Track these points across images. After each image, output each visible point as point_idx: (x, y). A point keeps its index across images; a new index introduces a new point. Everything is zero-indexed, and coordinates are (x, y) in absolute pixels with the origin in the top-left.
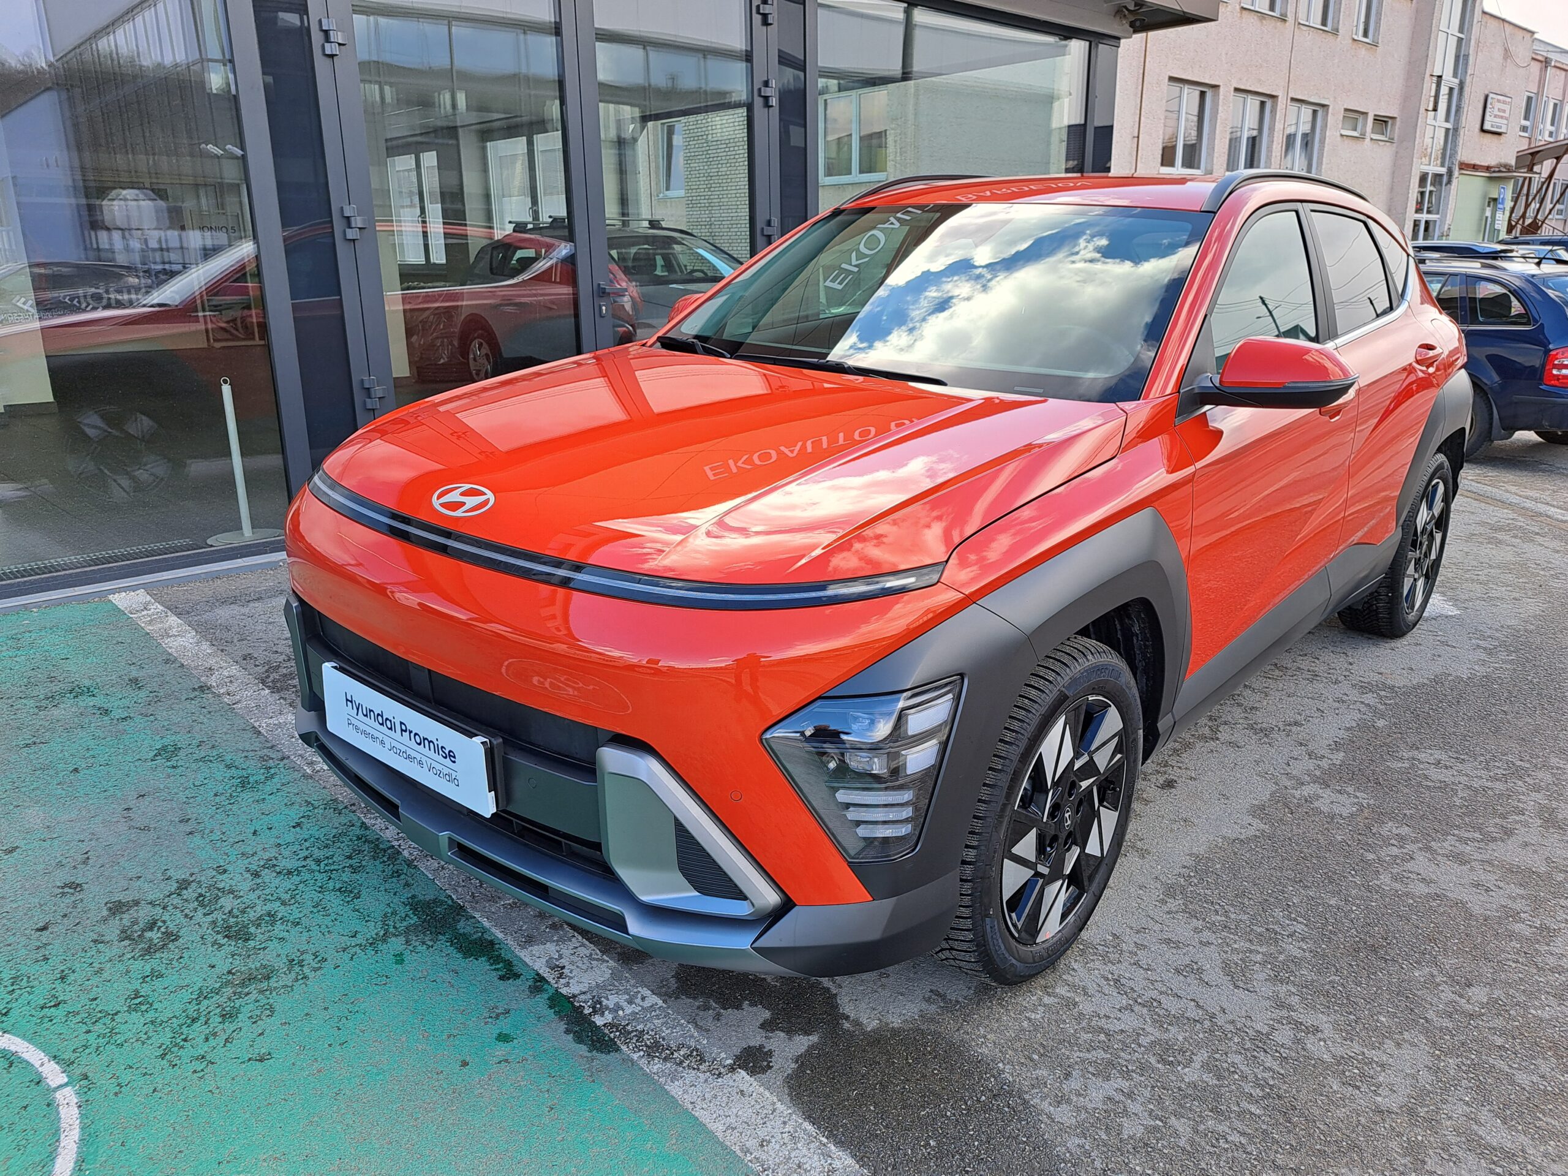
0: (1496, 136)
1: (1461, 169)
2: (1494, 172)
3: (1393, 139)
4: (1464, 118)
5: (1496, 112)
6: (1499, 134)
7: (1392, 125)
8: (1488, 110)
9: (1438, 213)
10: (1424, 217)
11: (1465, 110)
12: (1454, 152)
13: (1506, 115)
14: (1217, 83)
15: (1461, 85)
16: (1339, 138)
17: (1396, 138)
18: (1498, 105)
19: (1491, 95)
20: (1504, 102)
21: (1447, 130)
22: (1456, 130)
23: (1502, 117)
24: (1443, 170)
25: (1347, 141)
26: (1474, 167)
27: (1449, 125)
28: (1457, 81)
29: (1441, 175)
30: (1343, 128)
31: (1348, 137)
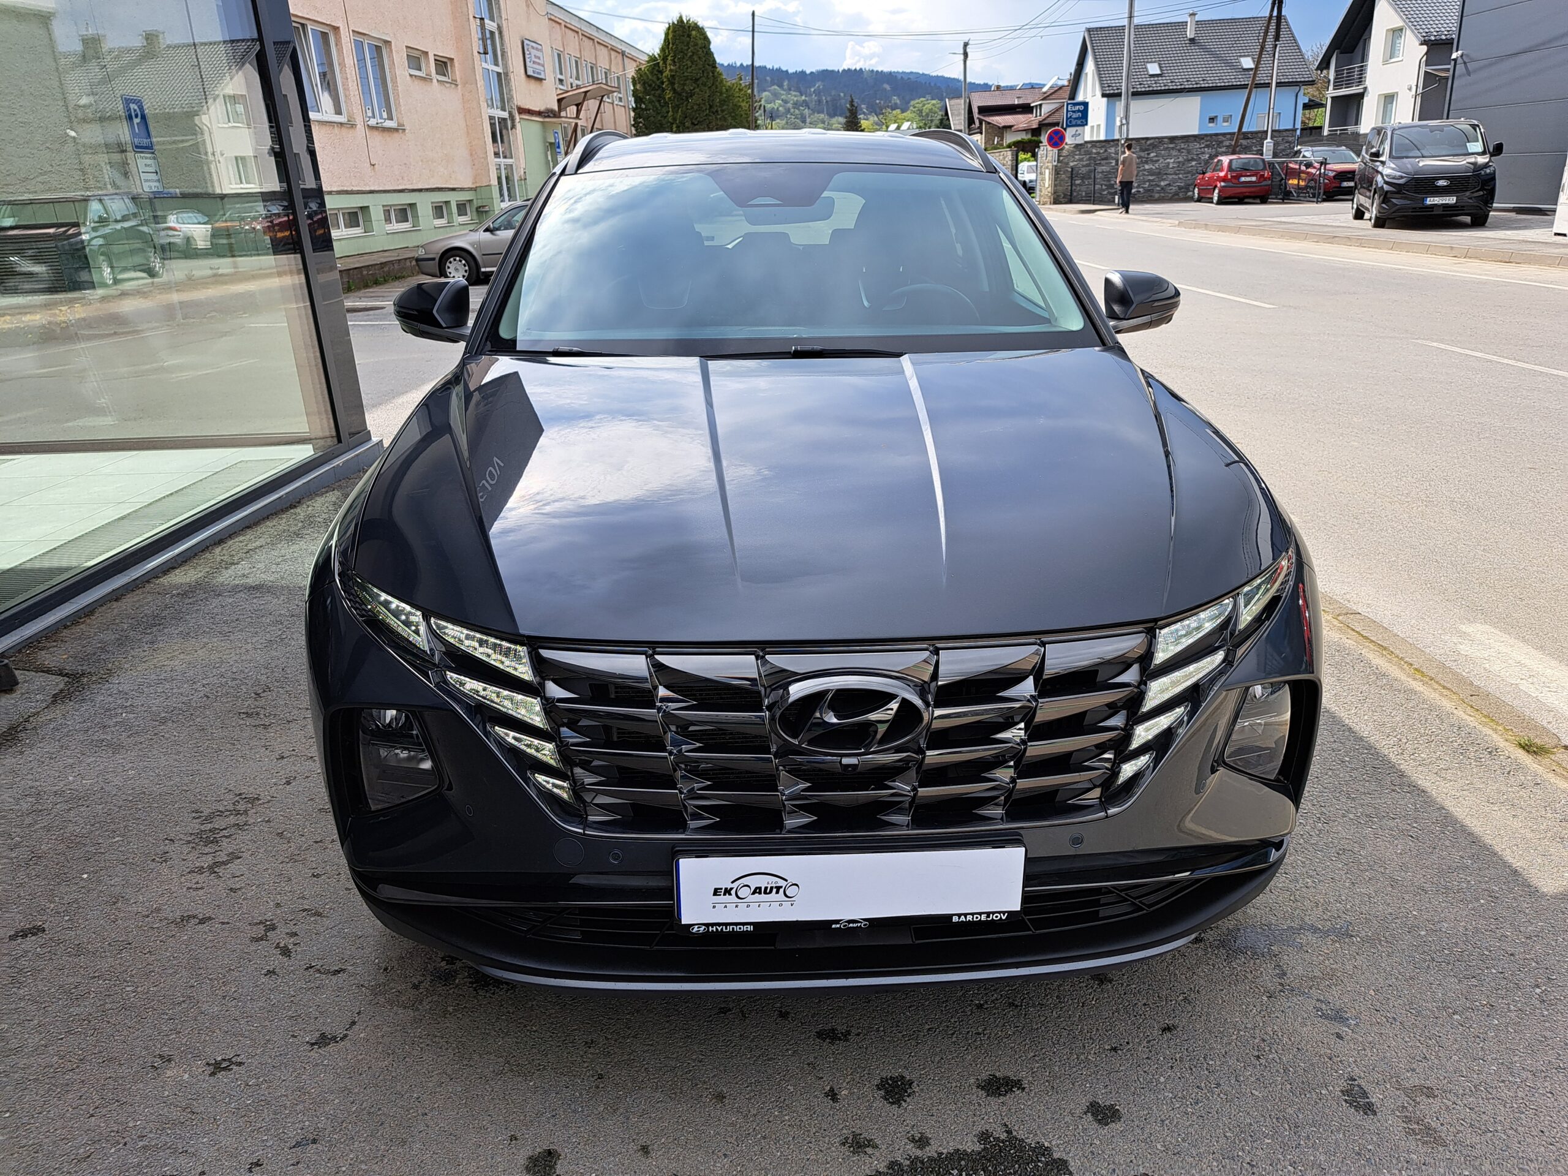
0: (538, 83)
1: (520, 113)
2: (545, 117)
3: (456, 81)
4: (510, 62)
5: (534, 59)
6: (540, 80)
7: (451, 66)
8: (527, 56)
9: (512, 158)
10: (502, 160)
11: (509, 54)
12: (510, 99)
13: (541, 62)
15: (499, 28)
16: (408, 77)
17: (458, 80)
18: (534, 52)
19: (526, 42)
20: (537, 49)
21: (499, 74)
22: (506, 74)
23: (539, 64)
24: (505, 115)
25: (416, 82)
26: (529, 112)
27: (499, 70)
28: (495, 25)
29: (505, 120)
30: (409, 67)
31: (416, 77)
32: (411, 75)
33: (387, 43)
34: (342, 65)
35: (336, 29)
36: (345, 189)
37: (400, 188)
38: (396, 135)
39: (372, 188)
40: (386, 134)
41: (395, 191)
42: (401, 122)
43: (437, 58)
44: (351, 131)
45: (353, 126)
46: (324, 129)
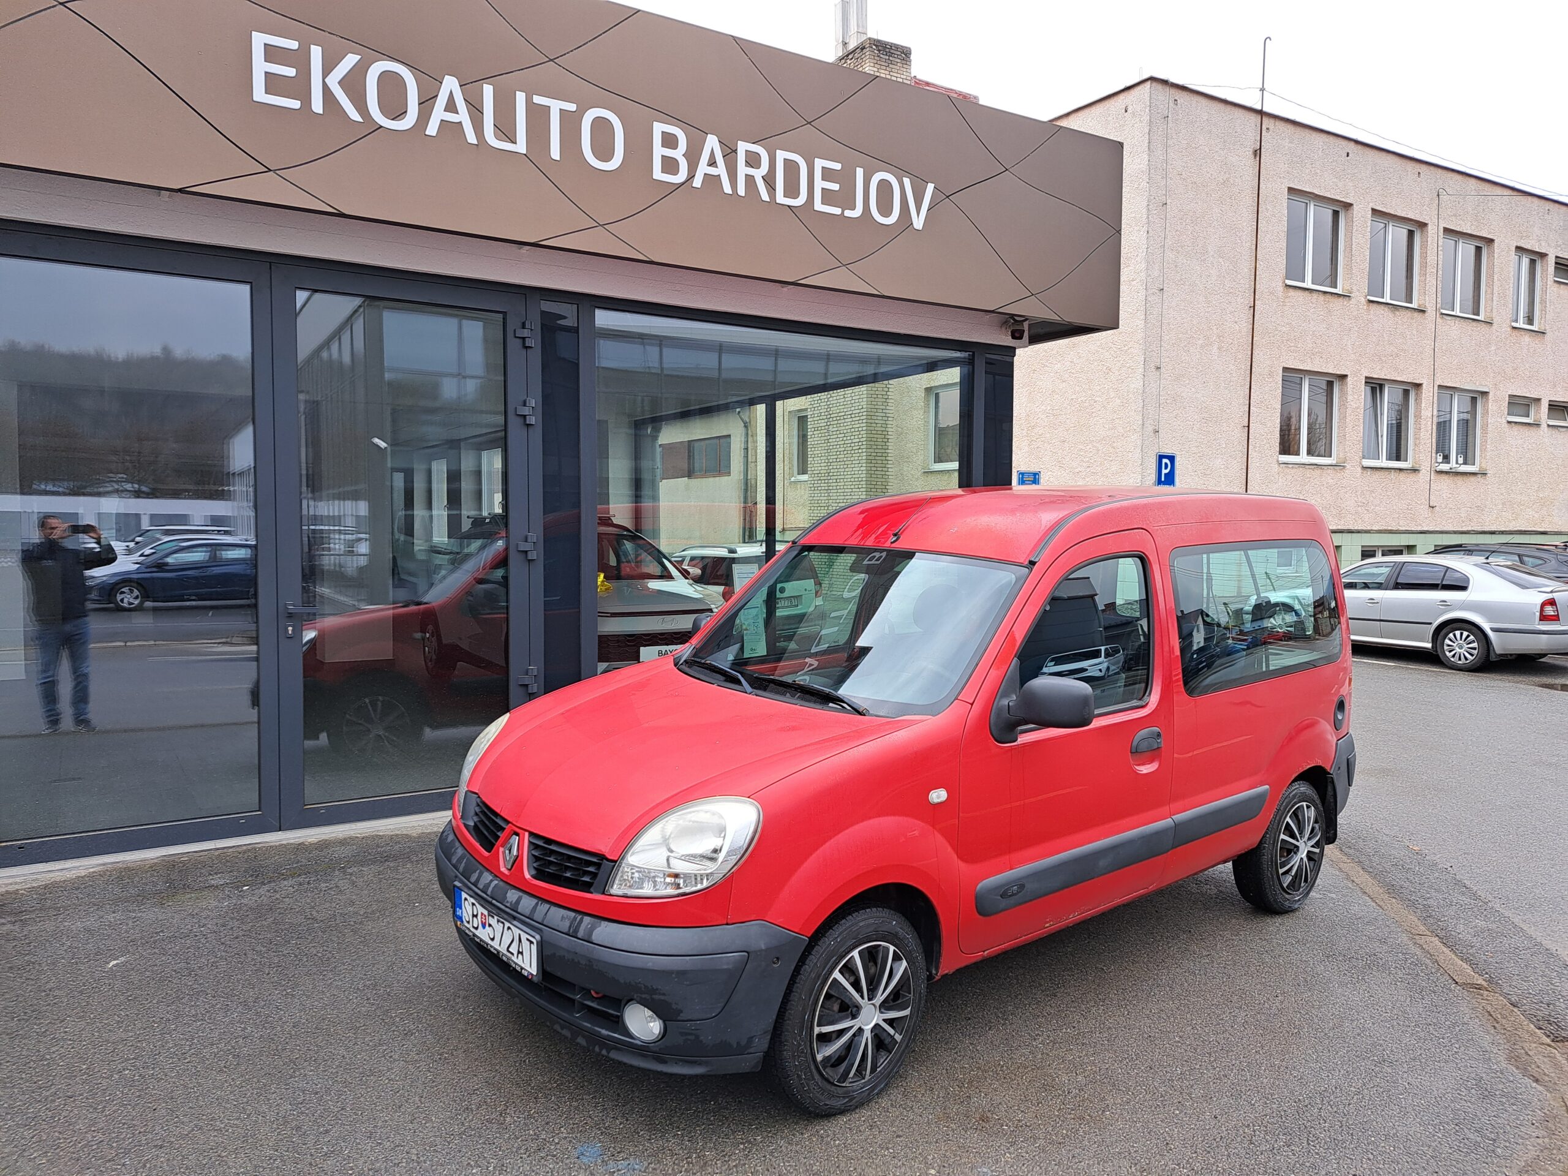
14: (1345, 373)
16: (1506, 425)
25: (1516, 428)
30: (1508, 414)
31: (1516, 423)
32: (1509, 422)
33: (1485, 394)
34: (1418, 416)
35: (1418, 386)
36: (1390, 528)
37: (1465, 529)
38: (1472, 479)
39: (1426, 529)
40: (1459, 480)
41: (1455, 532)
42: (1483, 465)
43: (1551, 403)
44: (1412, 477)
45: (1415, 470)
46: (1378, 474)
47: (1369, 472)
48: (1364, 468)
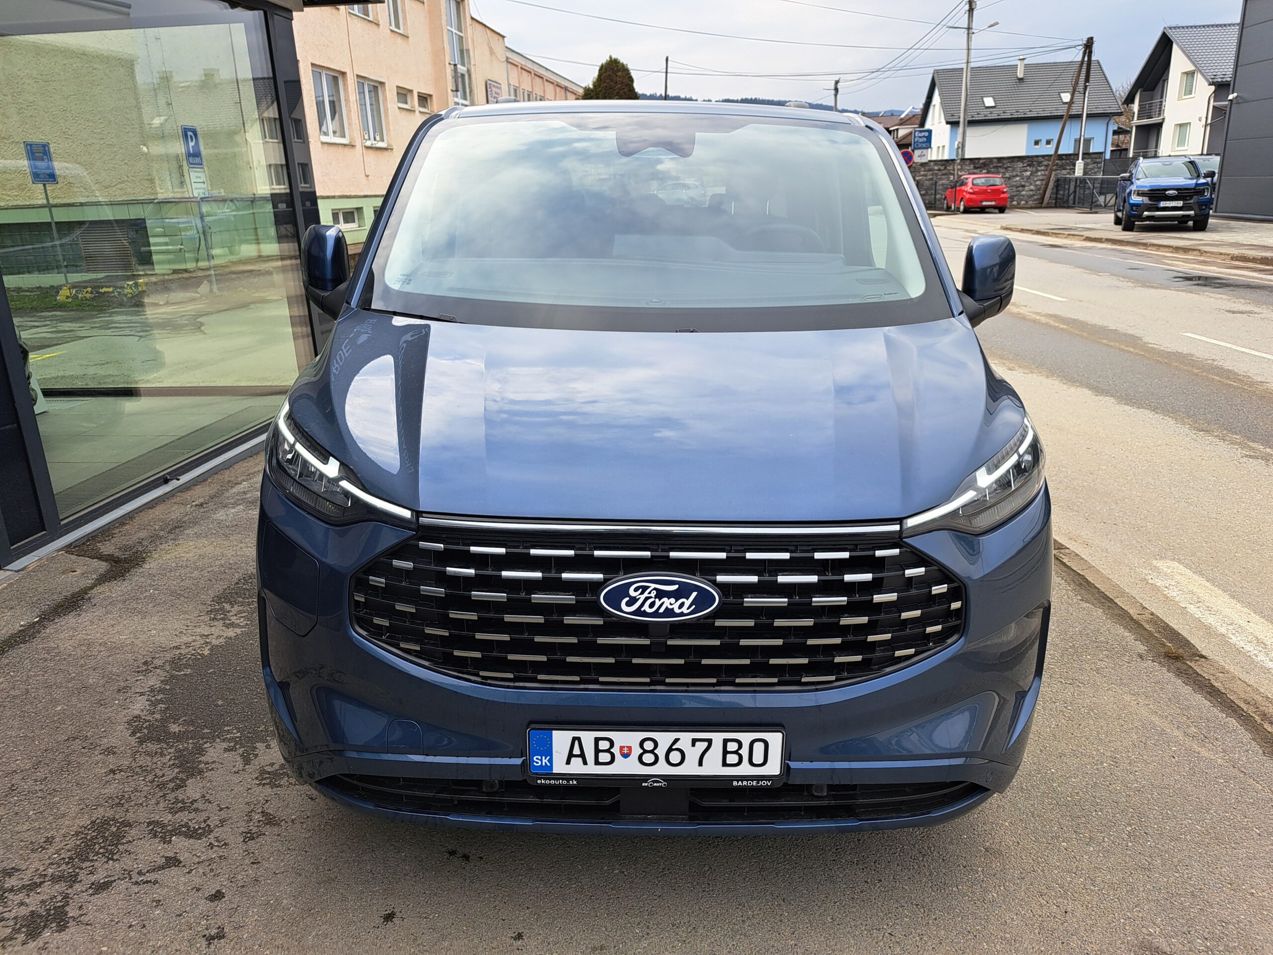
3: (433, 112)
4: (476, 97)
5: (494, 95)
7: (430, 101)
8: (489, 93)
11: (475, 91)
15: (469, 71)
16: (397, 110)
18: (494, 89)
19: (489, 82)
20: (497, 87)
25: (404, 113)
27: (467, 103)
28: (465, 69)
30: (398, 101)
31: (403, 109)
32: (399, 108)
33: (382, 83)
34: (347, 100)
35: (343, 74)
36: (345, 194)
38: (386, 153)
39: (366, 194)
40: (378, 152)
42: (390, 143)
43: (420, 94)
44: (352, 150)
45: (353, 146)
46: (333, 148)
47: (326, 147)
48: (323, 143)
